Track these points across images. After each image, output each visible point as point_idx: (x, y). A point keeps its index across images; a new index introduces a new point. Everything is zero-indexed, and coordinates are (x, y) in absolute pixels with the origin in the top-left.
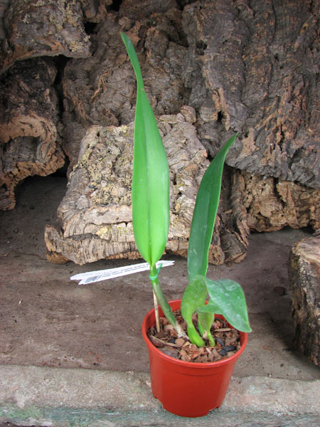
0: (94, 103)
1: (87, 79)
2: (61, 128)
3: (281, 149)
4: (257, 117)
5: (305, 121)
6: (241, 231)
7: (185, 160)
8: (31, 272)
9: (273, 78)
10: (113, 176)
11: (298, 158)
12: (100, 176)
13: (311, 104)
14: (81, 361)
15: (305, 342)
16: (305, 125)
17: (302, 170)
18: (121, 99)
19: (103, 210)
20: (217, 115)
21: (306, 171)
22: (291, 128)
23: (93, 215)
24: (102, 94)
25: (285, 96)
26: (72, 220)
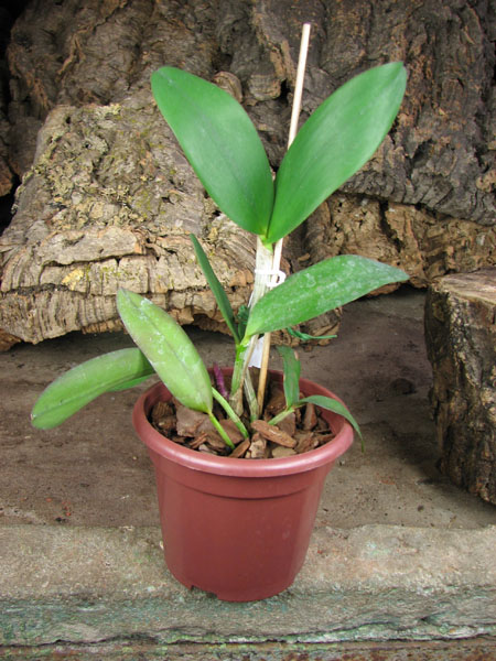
0: (63, 82)
1: (51, 46)
2: (6, 130)
3: (394, 143)
5: (432, 99)
9: (374, 29)
10: (95, 185)
11: (423, 161)
12: (71, 186)
13: (441, 70)
14: (31, 515)
16: (432, 105)
17: (429, 182)
18: (111, 74)
19: (74, 235)
20: (279, 88)
21: (437, 183)
22: (410, 108)
23: (55, 248)
24: (77, 65)
25: (397, 54)
26: (16, 258)
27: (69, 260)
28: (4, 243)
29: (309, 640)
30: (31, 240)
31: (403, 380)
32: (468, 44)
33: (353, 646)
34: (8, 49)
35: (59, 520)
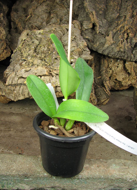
0: (27, 23)
1: (24, 12)
3: (127, 42)
4: (114, 26)
6: (106, 87)
7: (74, 47)
9: (122, 7)
10: (35, 54)
11: (136, 48)
12: (28, 54)
18: (41, 21)
19: (28, 69)
20: (92, 25)
22: (133, 32)
23: (22, 72)
24: (31, 18)
25: (129, 15)
26: (11, 75)
27: (26, 76)
28: (7, 71)
30: (15, 70)
31: (129, 116)
34: (11, 13)
35: (20, 154)
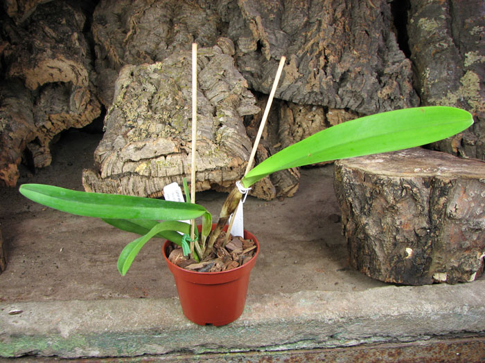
0: (127, 47)
1: (118, 23)
2: (95, 77)
3: (326, 74)
4: (299, 43)
5: (349, 44)
7: (224, 92)
8: (72, 223)
9: (313, 3)
10: (150, 113)
11: (345, 82)
12: (136, 115)
13: (355, 26)
15: (356, 255)
16: (350, 48)
17: (350, 95)
18: (156, 39)
19: (140, 144)
20: (256, 45)
21: (355, 95)
22: (335, 52)
23: (130, 152)
24: (135, 36)
25: (326, 19)
26: (109, 159)
27: (139, 159)
28: (100, 150)
29: (272, 349)
30: (116, 147)
31: (335, 215)
32: (371, 8)
33: (295, 352)
34: (92, 27)
35: (141, 298)
